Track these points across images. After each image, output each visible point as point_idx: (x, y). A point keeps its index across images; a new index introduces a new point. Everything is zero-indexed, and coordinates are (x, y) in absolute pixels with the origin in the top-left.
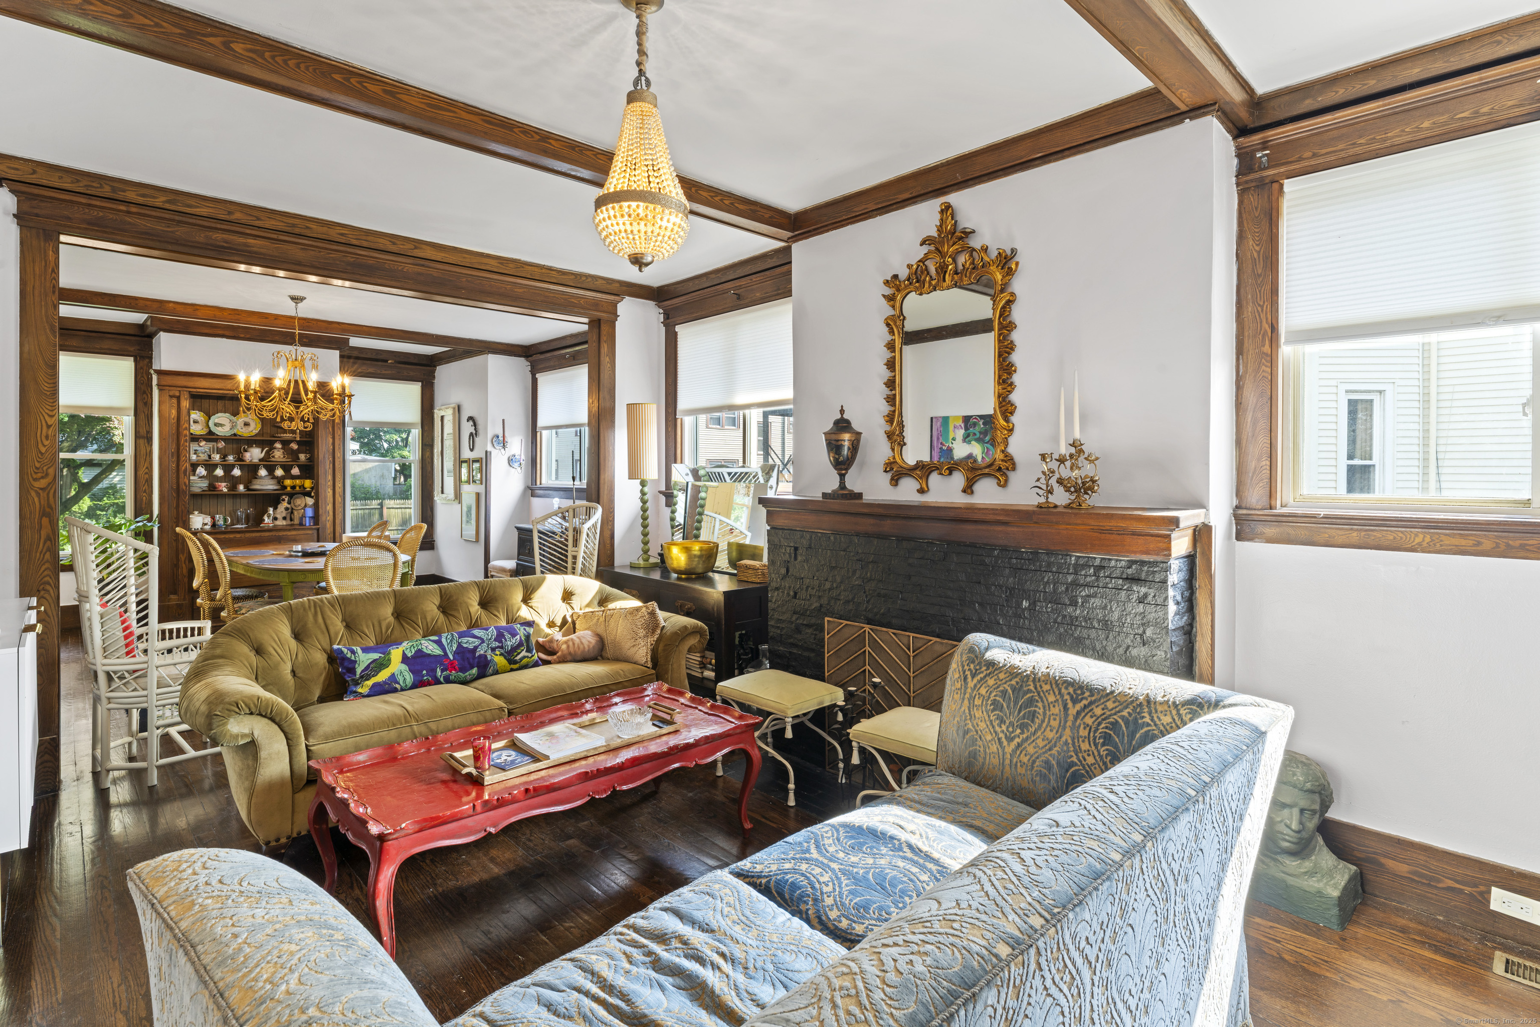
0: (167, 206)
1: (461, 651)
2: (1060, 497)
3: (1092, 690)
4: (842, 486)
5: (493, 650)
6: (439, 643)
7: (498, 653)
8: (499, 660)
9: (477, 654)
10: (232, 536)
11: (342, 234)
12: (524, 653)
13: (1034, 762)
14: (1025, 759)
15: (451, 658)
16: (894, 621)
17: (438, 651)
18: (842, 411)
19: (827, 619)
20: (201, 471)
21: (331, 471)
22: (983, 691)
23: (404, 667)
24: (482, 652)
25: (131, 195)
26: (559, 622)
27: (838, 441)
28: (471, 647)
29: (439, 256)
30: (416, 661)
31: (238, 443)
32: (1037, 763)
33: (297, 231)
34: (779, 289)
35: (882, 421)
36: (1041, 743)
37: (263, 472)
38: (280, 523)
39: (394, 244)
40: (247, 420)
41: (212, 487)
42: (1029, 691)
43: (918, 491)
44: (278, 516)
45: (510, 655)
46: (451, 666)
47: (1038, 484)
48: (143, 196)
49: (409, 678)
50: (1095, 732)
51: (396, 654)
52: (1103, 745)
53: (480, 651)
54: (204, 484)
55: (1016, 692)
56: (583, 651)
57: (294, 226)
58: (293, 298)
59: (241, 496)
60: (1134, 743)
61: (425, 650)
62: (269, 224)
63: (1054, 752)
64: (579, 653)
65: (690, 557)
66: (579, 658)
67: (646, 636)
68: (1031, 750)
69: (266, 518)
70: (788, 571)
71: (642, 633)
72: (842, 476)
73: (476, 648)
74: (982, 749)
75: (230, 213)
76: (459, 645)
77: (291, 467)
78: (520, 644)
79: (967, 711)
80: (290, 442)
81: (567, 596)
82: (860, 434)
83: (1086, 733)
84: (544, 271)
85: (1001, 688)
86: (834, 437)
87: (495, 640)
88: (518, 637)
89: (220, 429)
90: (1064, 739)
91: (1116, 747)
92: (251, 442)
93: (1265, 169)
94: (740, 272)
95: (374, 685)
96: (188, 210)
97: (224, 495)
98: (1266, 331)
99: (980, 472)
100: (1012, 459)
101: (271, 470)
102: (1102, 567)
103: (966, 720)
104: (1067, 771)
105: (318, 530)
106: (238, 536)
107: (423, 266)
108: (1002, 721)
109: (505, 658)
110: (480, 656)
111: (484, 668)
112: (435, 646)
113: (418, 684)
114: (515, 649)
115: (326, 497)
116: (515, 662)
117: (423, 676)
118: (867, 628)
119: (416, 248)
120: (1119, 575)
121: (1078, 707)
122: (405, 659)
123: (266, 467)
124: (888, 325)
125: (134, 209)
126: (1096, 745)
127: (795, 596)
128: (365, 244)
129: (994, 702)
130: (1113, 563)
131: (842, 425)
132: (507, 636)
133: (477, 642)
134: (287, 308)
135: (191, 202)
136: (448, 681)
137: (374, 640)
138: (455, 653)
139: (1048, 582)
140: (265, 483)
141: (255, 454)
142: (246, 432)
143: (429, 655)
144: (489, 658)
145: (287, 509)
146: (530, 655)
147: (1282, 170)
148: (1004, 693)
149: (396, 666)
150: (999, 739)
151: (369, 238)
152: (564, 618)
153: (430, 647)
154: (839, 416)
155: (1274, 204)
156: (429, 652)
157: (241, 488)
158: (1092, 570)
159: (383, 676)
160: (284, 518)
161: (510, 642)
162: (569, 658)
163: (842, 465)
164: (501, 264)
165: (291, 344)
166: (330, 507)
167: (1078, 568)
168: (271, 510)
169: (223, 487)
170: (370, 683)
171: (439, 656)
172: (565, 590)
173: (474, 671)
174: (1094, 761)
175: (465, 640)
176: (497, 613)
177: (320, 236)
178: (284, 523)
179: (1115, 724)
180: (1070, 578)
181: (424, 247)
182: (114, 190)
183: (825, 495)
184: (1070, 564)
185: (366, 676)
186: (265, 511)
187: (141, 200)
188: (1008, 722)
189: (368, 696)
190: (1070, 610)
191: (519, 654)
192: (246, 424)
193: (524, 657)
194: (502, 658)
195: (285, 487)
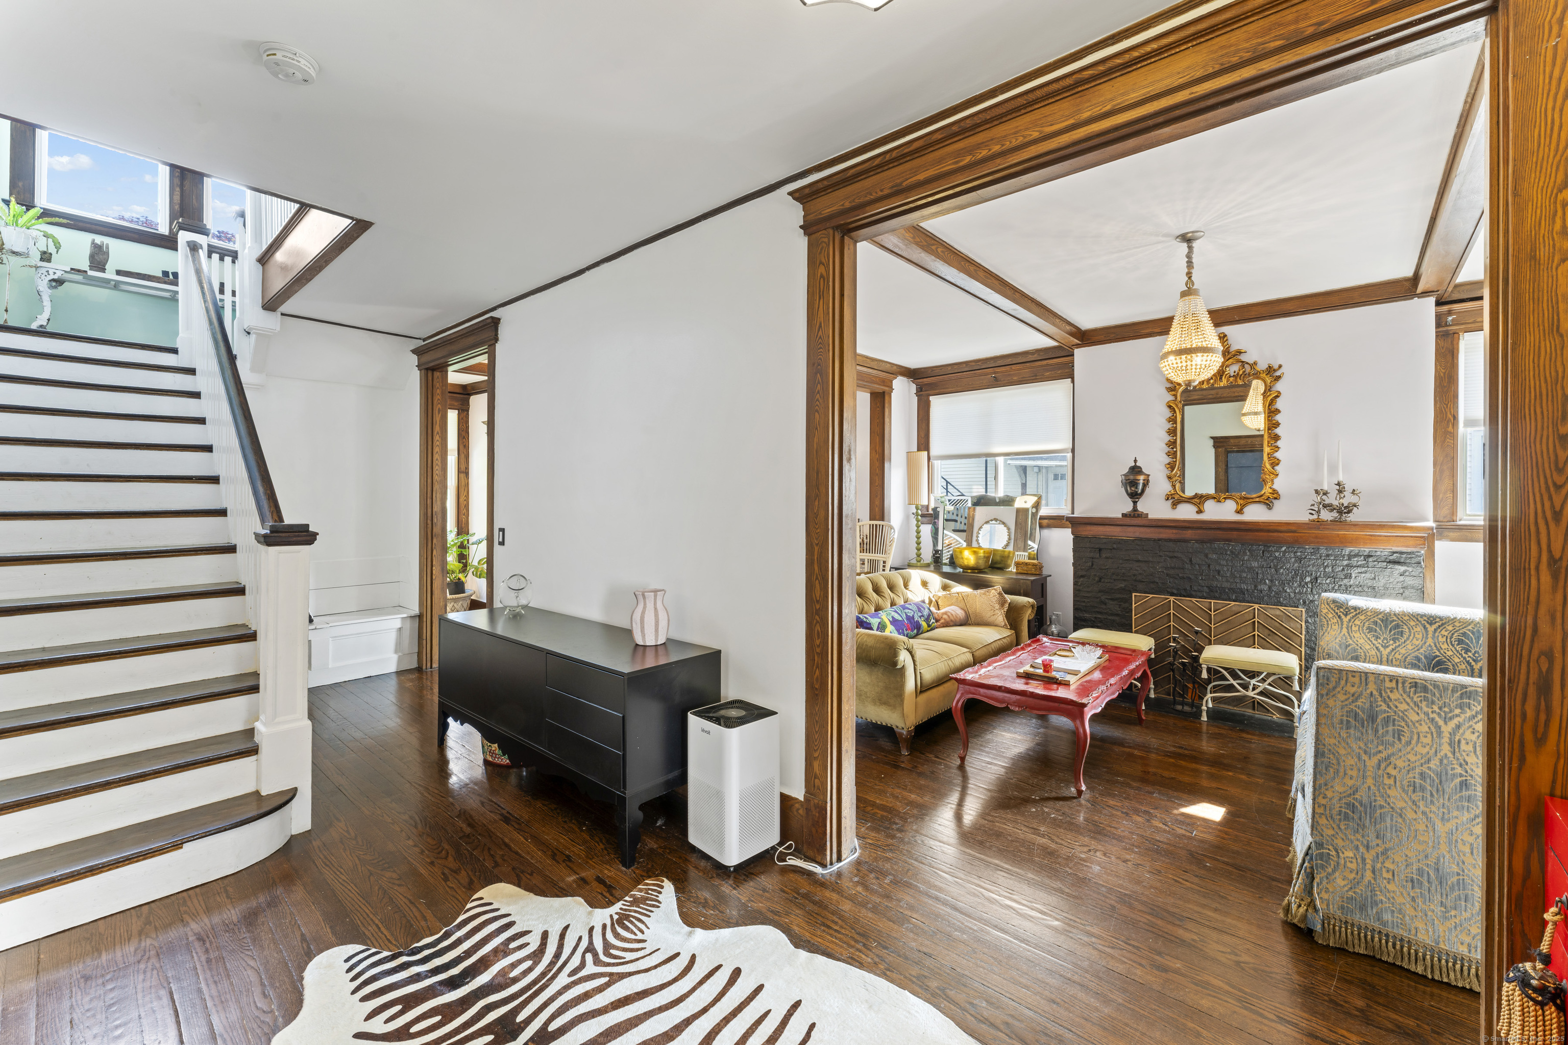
2: (1326, 515)
3: (1441, 619)
4: (1135, 509)
5: (920, 617)
7: (922, 619)
13: (1406, 657)
14: (1400, 657)
15: (906, 622)
16: (1194, 593)
18: (1135, 461)
19: (1134, 594)
22: (1357, 622)
23: (893, 628)
27: (1132, 480)
30: (895, 624)
32: (1409, 658)
34: (1036, 376)
35: (1162, 468)
36: (1410, 647)
42: (1393, 621)
43: (1197, 512)
47: (1312, 508)
50: (1451, 639)
51: (886, 619)
52: (1458, 645)
53: (916, 618)
55: (1384, 622)
56: (960, 619)
60: (1480, 642)
63: (1422, 651)
64: (957, 620)
65: (978, 558)
67: (1000, 609)
68: (1403, 651)
70: (1092, 565)
71: (997, 606)
72: (1135, 503)
73: (913, 616)
74: (1363, 654)
76: (906, 614)
78: (930, 614)
79: (1346, 634)
81: (925, 584)
82: (1149, 475)
83: (1444, 639)
85: (1372, 620)
86: (1132, 477)
87: (918, 611)
88: (926, 610)
90: (1427, 644)
91: (1467, 644)
93: (1450, 325)
94: (1000, 363)
98: (1450, 419)
99: (1251, 500)
100: (1277, 493)
102: (1369, 556)
103: (1346, 639)
104: (1433, 660)
108: (1377, 638)
109: (926, 623)
110: (916, 621)
111: (919, 629)
114: (928, 617)
116: (930, 626)
118: (1172, 598)
120: (1383, 560)
121: (1434, 627)
122: (891, 623)
124: (1170, 407)
126: (1453, 645)
127: (1100, 581)
129: (1369, 628)
130: (1378, 553)
131: (1136, 470)
132: (922, 609)
133: (912, 613)
138: (906, 619)
139: (1327, 566)
143: (898, 620)
144: (920, 622)
147: (1462, 327)
148: (1375, 623)
149: (890, 627)
150: (1377, 648)
154: (1133, 464)
155: (1455, 346)
158: (1362, 558)
161: (925, 613)
162: (951, 624)
163: (1135, 496)
167: (1350, 557)
172: (922, 580)
173: (916, 631)
174: (1452, 654)
175: (906, 611)
179: (1464, 634)
180: (1345, 563)
183: (1124, 515)
184: (1344, 555)
188: (1382, 638)
190: (1345, 581)
191: (930, 620)
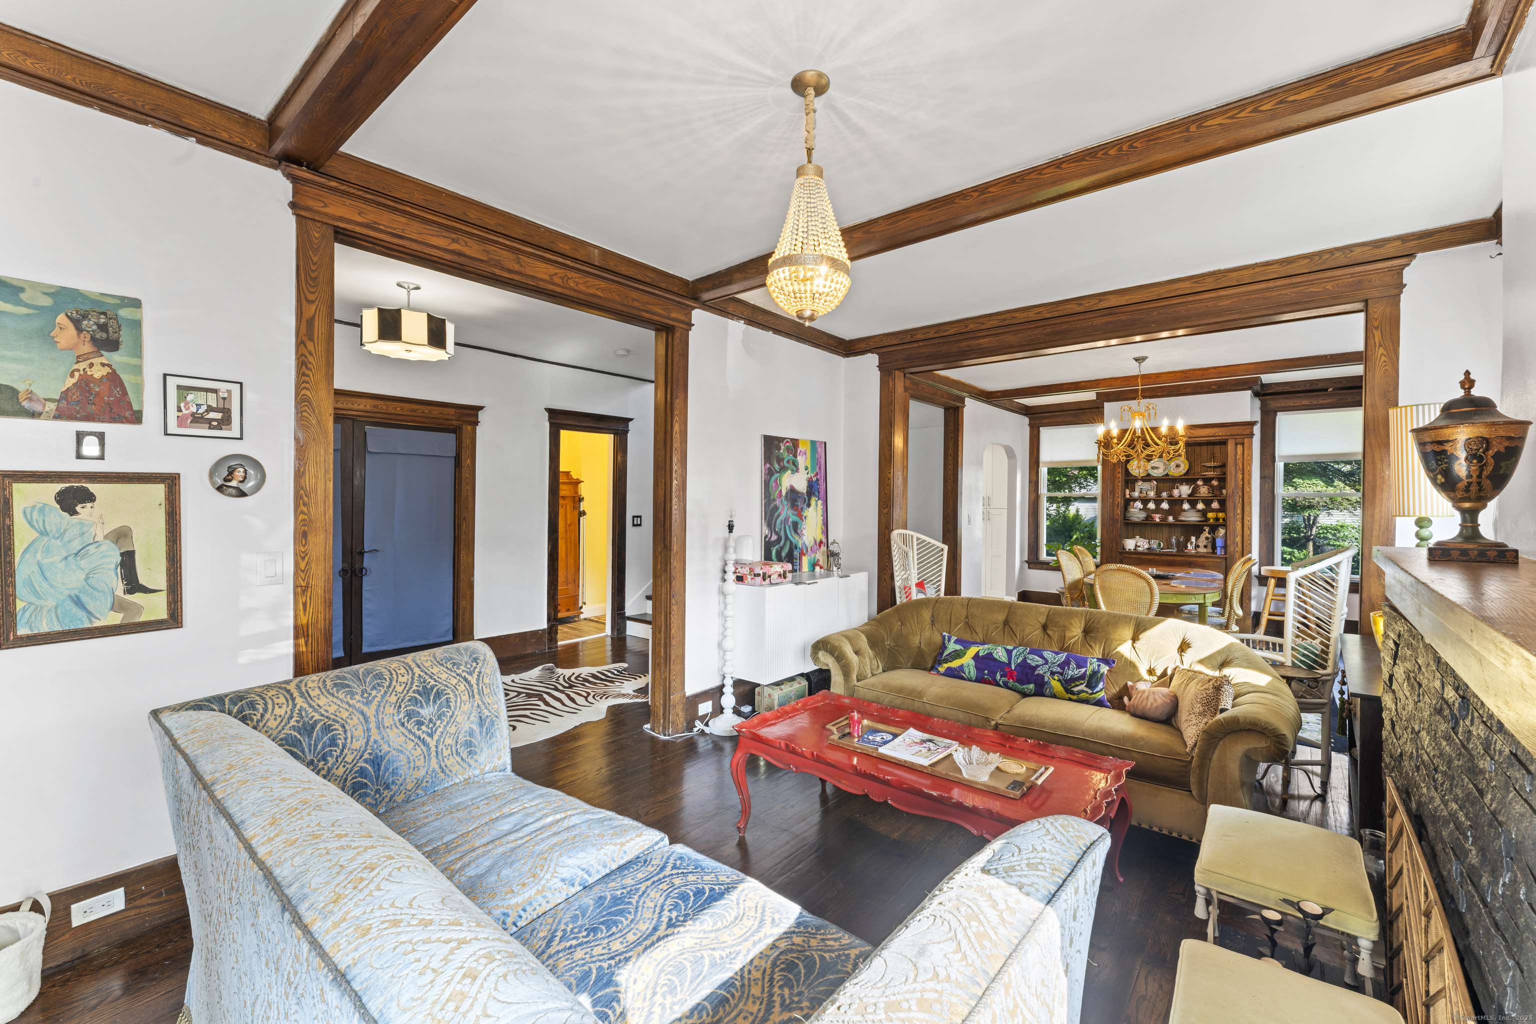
0: (936, 335)
1: (1024, 665)
4: (1468, 533)
5: (1053, 673)
6: (1009, 652)
7: (1056, 678)
8: (1056, 685)
9: (1036, 672)
10: (1151, 557)
11: (1038, 313)
12: (1082, 687)
15: (1013, 668)
17: (1004, 659)
18: (1468, 382)
20: (1139, 505)
21: (1240, 505)
23: (972, 662)
24: (1041, 672)
25: (919, 336)
26: (1159, 672)
27: (1440, 443)
28: (1033, 664)
29: (1123, 300)
30: (985, 663)
31: (1167, 482)
33: (1006, 323)
37: (1186, 506)
38: (1202, 550)
39: (1080, 305)
40: (1178, 462)
41: (1149, 517)
44: (1200, 544)
45: (1068, 684)
46: (1009, 674)
48: (924, 334)
49: (973, 673)
51: (973, 651)
53: (1040, 671)
54: (1142, 515)
56: (1145, 707)
57: (1005, 320)
58: (1137, 360)
59: (1170, 525)
61: (994, 655)
62: (989, 324)
64: (1140, 708)
66: (1138, 713)
67: (1202, 714)
69: (1189, 545)
70: (1391, 680)
71: (1198, 708)
72: (1468, 514)
73: (1037, 666)
75: (967, 326)
76: (1025, 660)
77: (1212, 501)
78: (1082, 677)
80: (1212, 479)
81: (1184, 647)
84: (1257, 270)
87: (1058, 666)
88: (1083, 670)
89: (1155, 471)
92: (1181, 480)
95: (948, 668)
96: (945, 334)
97: (1157, 525)
101: (1193, 504)
105: (1226, 559)
106: (1156, 558)
107: (1110, 314)
109: (1062, 685)
110: (1039, 675)
111: (1041, 689)
112: (1005, 654)
113: (980, 680)
114: (1073, 680)
115: (1235, 530)
116: (1073, 693)
117: (984, 675)
119: (1100, 301)
122: (976, 657)
123: (1189, 502)
125: (921, 344)
128: (1056, 314)
132: (1073, 665)
133: (1041, 661)
134: (1132, 369)
135: (947, 328)
136: (1006, 686)
137: (981, 637)
138: (1018, 665)
140: (1191, 516)
141: (1185, 490)
142: (1176, 472)
143: (996, 659)
144: (1046, 679)
145: (1207, 538)
146: (1090, 692)
149: (967, 660)
151: (1059, 308)
152: (1166, 670)
153: (1000, 654)
154: (1459, 393)
156: (997, 657)
157: (1171, 519)
159: (955, 664)
160: (1205, 547)
161: (1073, 671)
162: (1132, 710)
164: (1197, 282)
165: (1134, 399)
166: (1238, 539)
168: (1193, 539)
169: (1157, 518)
170: (946, 666)
171: (1003, 663)
172: (1184, 639)
173: (1032, 686)
175: (1031, 656)
176: (1093, 644)
177: (1022, 321)
178: (1205, 550)
181: (1108, 297)
182: (912, 336)
185: (946, 661)
186: (1188, 540)
187: (923, 337)
189: (943, 674)
191: (1077, 686)
192: (1178, 466)
193: (1083, 691)
194: (1059, 684)
195: (1207, 519)
